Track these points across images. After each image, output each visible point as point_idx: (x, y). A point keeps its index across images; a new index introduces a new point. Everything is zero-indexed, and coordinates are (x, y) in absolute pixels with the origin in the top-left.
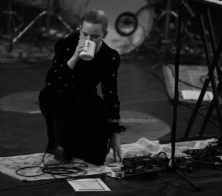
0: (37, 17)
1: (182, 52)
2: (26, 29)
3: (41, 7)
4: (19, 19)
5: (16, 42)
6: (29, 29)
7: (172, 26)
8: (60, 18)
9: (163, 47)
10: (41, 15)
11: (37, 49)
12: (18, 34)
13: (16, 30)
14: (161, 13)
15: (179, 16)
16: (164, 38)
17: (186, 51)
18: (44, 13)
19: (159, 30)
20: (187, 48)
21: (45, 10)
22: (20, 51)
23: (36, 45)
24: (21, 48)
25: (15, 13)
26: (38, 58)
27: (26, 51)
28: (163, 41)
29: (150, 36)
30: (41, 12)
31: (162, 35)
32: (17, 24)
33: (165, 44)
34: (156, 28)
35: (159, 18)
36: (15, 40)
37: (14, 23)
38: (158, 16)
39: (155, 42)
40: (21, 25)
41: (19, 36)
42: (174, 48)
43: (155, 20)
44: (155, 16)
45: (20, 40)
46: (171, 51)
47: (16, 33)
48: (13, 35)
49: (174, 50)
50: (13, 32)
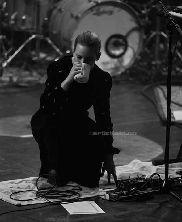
0: (27, 41)
1: (173, 73)
2: (16, 53)
3: (30, 31)
4: (9, 43)
5: (6, 67)
6: (19, 53)
7: (162, 46)
8: (50, 41)
9: (153, 68)
10: (30, 39)
11: (27, 73)
12: (8, 58)
13: (6, 54)
14: (151, 34)
16: (154, 59)
17: (177, 72)
18: (34, 36)
19: (149, 52)
20: (178, 69)
21: (34, 33)
22: (11, 75)
23: (26, 69)
24: (11, 73)
25: (5, 37)
26: (29, 82)
27: (16, 75)
28: (154, 63)
29: (139, 58)
30: (31, 36)
31: (152, 56)
32: (7, 48)
33: (156, 65)
34: (146, 49)
35: (149, 39)
36: (5, 64)
37: (4, 48)
38: (147, 38)
39: (146, 63)
40: (11, 50)
41: (9, 61)
42: (165, 69)
43: (145, 41)
44: (145, 37)
45: (10, 65)
46: (162, 72)
47: (6, 57)
48: (2, 59)
49: (164, 71)
50: (3, 56)
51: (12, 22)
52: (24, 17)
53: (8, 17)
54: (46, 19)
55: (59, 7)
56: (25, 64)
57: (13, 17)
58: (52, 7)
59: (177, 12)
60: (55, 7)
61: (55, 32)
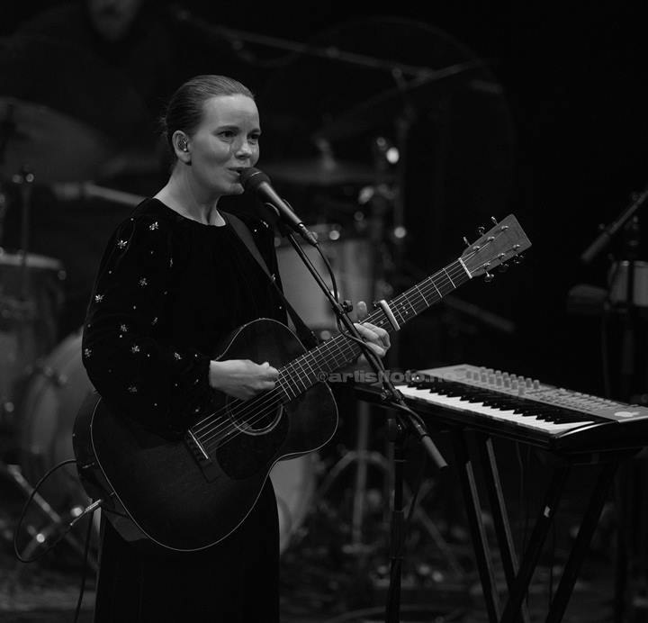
1: (408, 583)
7: (375, 497)
8: (20, 479)
14: (338, 457)
15: (398, 467)
16: (349, 539)
17: (422, 579)
19: (333, 514)
20: (424, 570)
28: (348, 549)
29: (304, 533)
31: (345, 528)
33: (352, 558)
34: (324, 506)
35: (335, 473)
38: (329, 469)
39: (323, 551)
42: (383, 570)
43: (320, 480)
44: (321, 467)
46: (372, 577)
49: (381, 577)
54: (9, 407)
55: (49, 371)
58: (29, 370)
59: (420, 386)
60: (38, 371)
61: (36, 449)
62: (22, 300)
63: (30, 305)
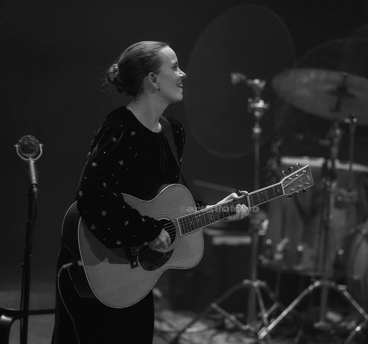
0: (305, 293)
2: (285, 313)
3: (312, 274)
4: (272, 295)
5: (265, 339)
6: (289, 313)
10: (311, 288)
12: (270, 323)
13: (265, 315)
18: (317, 284)
21: (318, 278)
25: (263, 284)
30: (312, 283)
32: (268, 305)
36: (263, 334)
37: (261, 303)
40: (274, 307)
41: (271, 327)
45: (273, 334)
47: (265, 321)
48: (259, 325)
50: (260, 319)
51: (278, 257)
52: (300, 248)
53: (272, 248)
54: (341, 252)
55: (364, 231)
56: (300, 333)
57: (280, 247)
58: (352, 231)
60: (358, 232)
61: (356, 277)
62: (349, 191)
63: (354, 193)
